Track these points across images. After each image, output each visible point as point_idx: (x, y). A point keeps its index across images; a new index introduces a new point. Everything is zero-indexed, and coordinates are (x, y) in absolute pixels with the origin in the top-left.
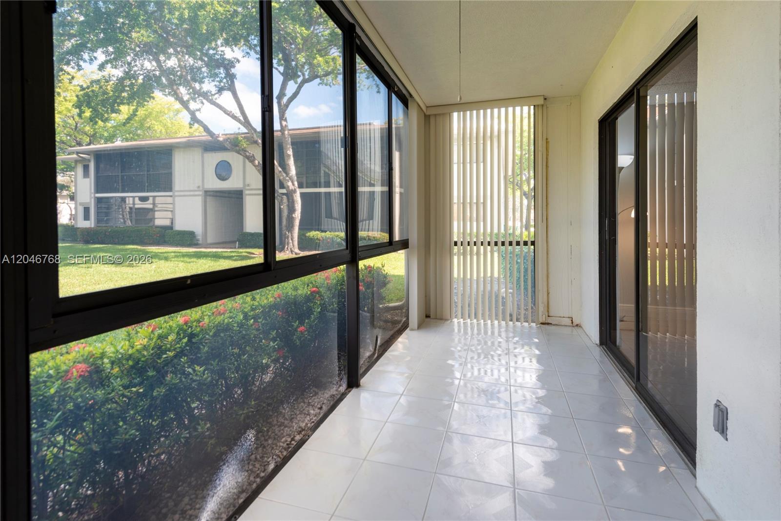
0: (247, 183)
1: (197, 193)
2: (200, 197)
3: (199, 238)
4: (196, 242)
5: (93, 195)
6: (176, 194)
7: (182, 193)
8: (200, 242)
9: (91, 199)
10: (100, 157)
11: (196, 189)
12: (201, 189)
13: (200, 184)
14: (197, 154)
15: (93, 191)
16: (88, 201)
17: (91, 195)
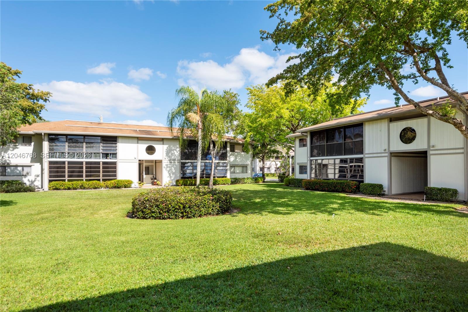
0: (431, 144)
1: (383, 155)
2: (386, 158)
3: (385, 189)
4: (383, 193)
5: (309, 159)
6: (366, 156)
7: (371, 155)
8: (386, 193)
9: (308, 160)
10: (313, 134)
11: (384, 152)
12: (387, 151)
13: (387, 148)
14: (384, 124)
15: (309, 156)
16: (306, 162)
17: (307, 158)
